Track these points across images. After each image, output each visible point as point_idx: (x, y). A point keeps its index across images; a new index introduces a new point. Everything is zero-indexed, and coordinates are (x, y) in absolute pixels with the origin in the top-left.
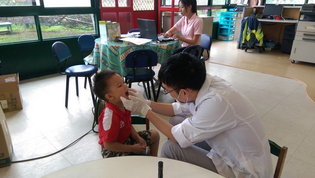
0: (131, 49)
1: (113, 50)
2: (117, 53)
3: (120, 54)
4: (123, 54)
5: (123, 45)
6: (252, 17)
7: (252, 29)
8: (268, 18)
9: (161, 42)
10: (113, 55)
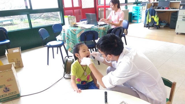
0: (83, 31)
1: (73, 32)
4: (79, 34)
5: (79, 29)
6: (151, 8)
7: (152, 15)
8: (161, 9)
9: (99, 26)
10: (73, 34)
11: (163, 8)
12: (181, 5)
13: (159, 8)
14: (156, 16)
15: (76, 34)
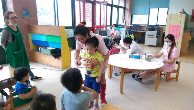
6: (129, 30)
7: (130, 34)
11: (136, 30)
12: (147, 28)
13: (133, 30)
14: (132, 35)
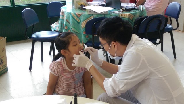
0: (92, 17)
1: (76, 18)
2: (80, 21)
3: (82, 21)
4: (85, 22)
5: (86, 13)
9: (124, 10)
10: (75, 22)
15: (81, 21)
